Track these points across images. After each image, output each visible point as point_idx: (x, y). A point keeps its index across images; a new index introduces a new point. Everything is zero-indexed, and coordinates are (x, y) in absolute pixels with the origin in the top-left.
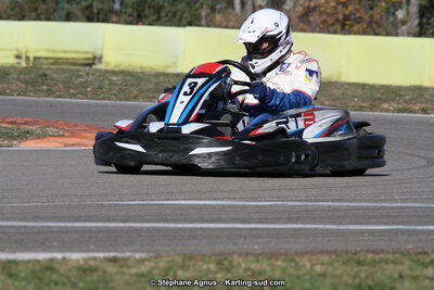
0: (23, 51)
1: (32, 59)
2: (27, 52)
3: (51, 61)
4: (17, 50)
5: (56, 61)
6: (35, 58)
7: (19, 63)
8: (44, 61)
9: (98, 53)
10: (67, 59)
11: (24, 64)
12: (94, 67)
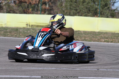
0: (28, 23)
2: (29, 23)
3: (36, 26)
4: (27, 23)
5: (38, 26)
6: (32, 25)
7: (27, 27)
8: (34, 26)
10: (41, 25)
11: (28, 27)
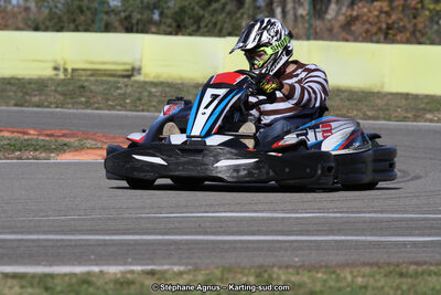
0: (61, 63)
1: (70, 71)
2: (65, 63)
3: (89, 72)
4: (55, 61)
5: (95, 73)
6: (73, 70)
7: (57, 75)
8: (83, 73)
9: (137, 65)
10: (105, 70)
11: (62, 76)
12: (133, 78)
